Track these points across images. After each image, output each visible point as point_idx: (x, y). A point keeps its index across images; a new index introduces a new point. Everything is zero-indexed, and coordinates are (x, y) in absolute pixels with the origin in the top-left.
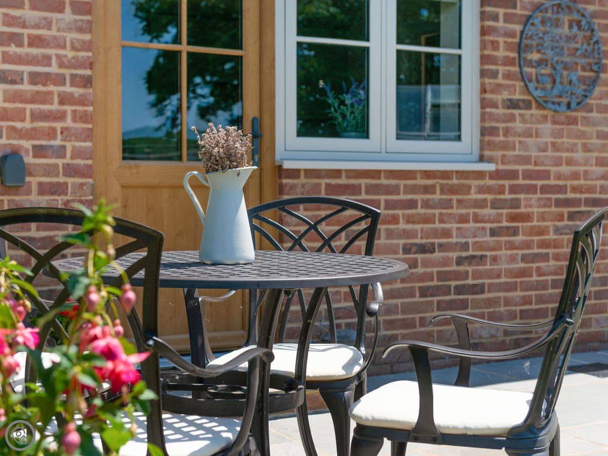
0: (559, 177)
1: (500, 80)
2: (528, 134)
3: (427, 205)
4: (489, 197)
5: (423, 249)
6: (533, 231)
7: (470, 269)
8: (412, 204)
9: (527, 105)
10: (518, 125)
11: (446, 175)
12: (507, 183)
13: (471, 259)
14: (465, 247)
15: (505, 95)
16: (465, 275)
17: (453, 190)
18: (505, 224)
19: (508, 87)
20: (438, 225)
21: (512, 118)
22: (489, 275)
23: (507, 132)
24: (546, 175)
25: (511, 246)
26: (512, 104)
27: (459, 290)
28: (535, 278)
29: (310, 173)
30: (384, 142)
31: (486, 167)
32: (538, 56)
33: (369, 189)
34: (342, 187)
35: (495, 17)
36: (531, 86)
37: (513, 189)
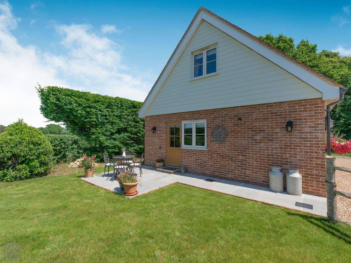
0: (220, 152)
2: (214, 145)
3: (198, 154)
4: (207, 154)
5: (198, 159)
6: (215, 159)
8: (196, 154)
9: (214, 141)
11: (201, 150)
12: (210, 152)
13: (205, 162)
14: (204, 160)
15: (210, 140)
16: (204, 164)
17: (202, 152)
18: (210, 158)
19: (210, 139)
20: (200, 157)
21: (211, 143)
22: (208, 164)
23: (210, 145)
24: (217, 151)
25: (211, 161)
26: (211, 141)
27: (203, 166)
28: (215, 166)
29: (184, 149)
30: (194, 146)
31: (207, 150)
32: (215, 134)
33: (191, 151)
34: (188, 151)
35: (208, 129)
36: (213, 139)
37: (211, 153)
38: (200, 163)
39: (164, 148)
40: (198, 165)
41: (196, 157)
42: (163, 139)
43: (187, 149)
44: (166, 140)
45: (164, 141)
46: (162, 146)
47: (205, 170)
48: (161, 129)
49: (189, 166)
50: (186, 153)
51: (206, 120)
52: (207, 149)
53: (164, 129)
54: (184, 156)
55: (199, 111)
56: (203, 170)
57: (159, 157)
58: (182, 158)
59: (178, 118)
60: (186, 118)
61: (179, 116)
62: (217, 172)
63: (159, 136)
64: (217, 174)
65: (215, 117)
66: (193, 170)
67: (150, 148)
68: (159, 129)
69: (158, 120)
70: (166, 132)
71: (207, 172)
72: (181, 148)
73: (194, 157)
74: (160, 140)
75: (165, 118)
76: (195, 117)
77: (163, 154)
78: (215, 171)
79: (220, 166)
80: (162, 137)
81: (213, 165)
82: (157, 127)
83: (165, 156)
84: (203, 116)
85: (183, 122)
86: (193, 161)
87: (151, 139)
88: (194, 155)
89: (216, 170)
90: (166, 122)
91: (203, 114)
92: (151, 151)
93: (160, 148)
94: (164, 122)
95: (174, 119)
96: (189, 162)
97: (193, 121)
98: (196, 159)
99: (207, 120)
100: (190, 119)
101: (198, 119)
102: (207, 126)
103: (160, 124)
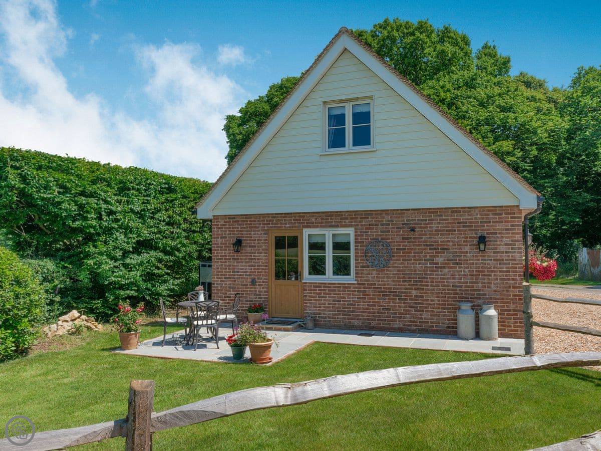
0: (379, 285)
1: (359, 261)
2: (368, 274)
3: (339, 291)
4: (357, 289)
5: (338, 301)
6: (370, 299)
7: (351, 307)
8: (335, 290)
9: (368, 267)
10: (365, 272)
11: (344, 284)
12: (362, 286)
13: (351, 304)
14: (350, 301)
15: (361, 265)
17: (346, 287)
18: (361, 296)
19: (362, 263)
20: (342, 296)
21: (363, 270)
22: (357, 308)
23: (361, 274)
24: (375, 284)
25: (364, 302)
26: (363, 267)
27: (348, 311)
28: (371, 310)
29: (309, 283)
30: (329, 276)
31: (356, 282)
32: (370, 255)
33: (324, 287)
34: (317, 286)
35: (358, 246)
36: (368, 262)
37: (364, 288)
38: (343, 308)
39: (263, 282)
40: (338, 311)
41: (333, 297)
42: (261, 264)
43: (316, 283)
44: (266, 266)
45: (263, 269)
46: (258, 279)
47: (352, 319)
48: (254, 243)
49: (320, 314)
50: (314, 290)
51: (353, 229)
52: (356, 280)
53: (263, 243)
54: (309, 296)
55: (340, 212)
56: (348, 319)
57: (250, 301)
58: (305, 300)
59: (295, 223)
60: (313, 223)
61: (297, 220)
62: (375, 320)
63: (250, 259)
64: (374, 323)
65: (370, 225)
66: (329, 321)
67: (225, 284)
68: (249, 243)
69: (246, 224)
70: (267, 250)
71: (355, 322)
72: (303, 281)
73: (329, 297)
74: (252, 266)
75: (264, 221)
76: (332, 222)
77: (260, 295)
78: (372, 320)
79: (380, 309)
80: (258, 259)
81: (367, 309)
82: (246, 240)
83: (265, 298)
84: (347, 221)
85: (306, 232)
86: (329, 304)
87: (230, 266)
88: (330, 294)
89: (373, 316)
90: (266, 230)
91: (347, 219)
92: (230, 291)
93: (253, 282)
94: (262, 230)
95: (286, 224)
96: (320, 307)
97: (329, 229)
98: (333, 301)
99: (355, 229)
100: (322, 227)
101: (337, 226)
102: (356, 239)
103: (252, 233)
